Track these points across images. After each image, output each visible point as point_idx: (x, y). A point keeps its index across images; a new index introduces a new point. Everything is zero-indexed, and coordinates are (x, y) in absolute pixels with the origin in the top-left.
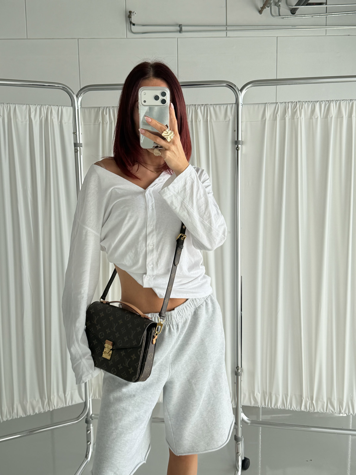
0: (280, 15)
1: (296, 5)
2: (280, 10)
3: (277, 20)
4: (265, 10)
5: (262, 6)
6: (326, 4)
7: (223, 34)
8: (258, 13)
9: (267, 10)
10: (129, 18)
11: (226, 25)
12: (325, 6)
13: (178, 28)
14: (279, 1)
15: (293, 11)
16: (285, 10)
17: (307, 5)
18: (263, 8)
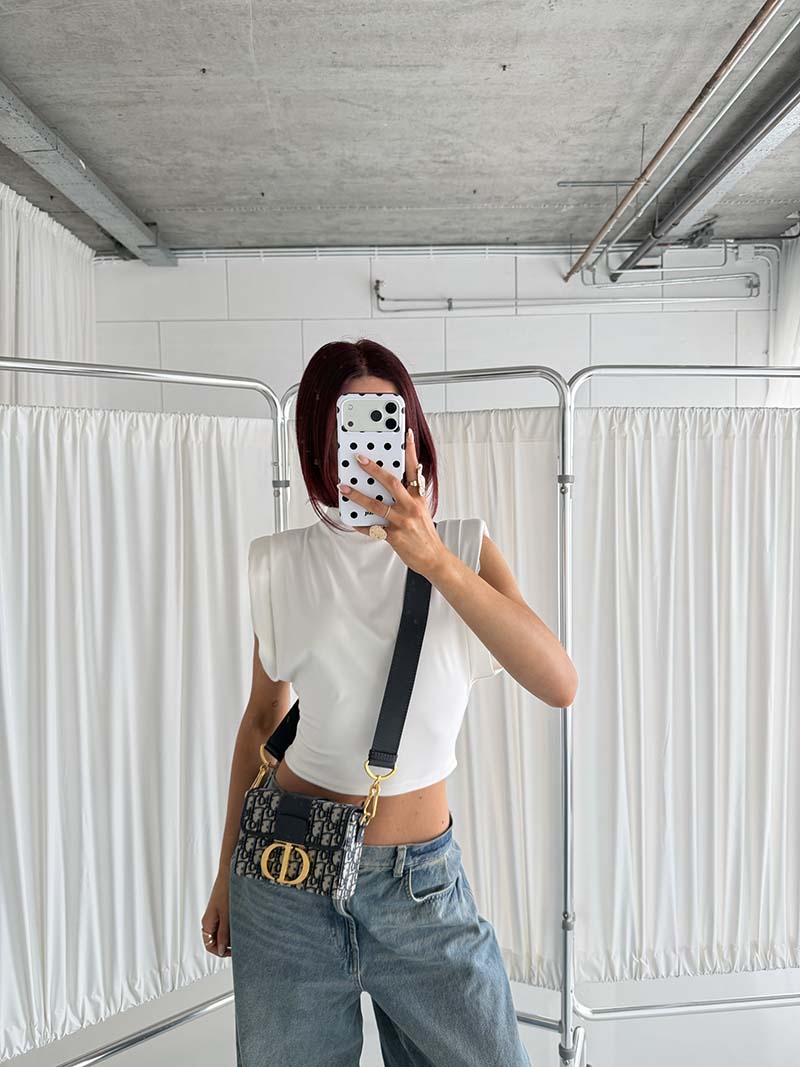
0: (594, 283)
1: (620, 269)
2: (596, 277)
3: (592, 291)
4: (573, 276)
5: (569, 271)
6: (662, 267)
7: (512, 311)
8: (563, 282)
9: (576, 276)
10: (374, 291)
11: (516, 298)
12: (659, 270)
13: (447, 304)
14: (593, 264)
15: (614, 278)
16: (602, 277)
17: (634, 268)
18: (570, 274)
